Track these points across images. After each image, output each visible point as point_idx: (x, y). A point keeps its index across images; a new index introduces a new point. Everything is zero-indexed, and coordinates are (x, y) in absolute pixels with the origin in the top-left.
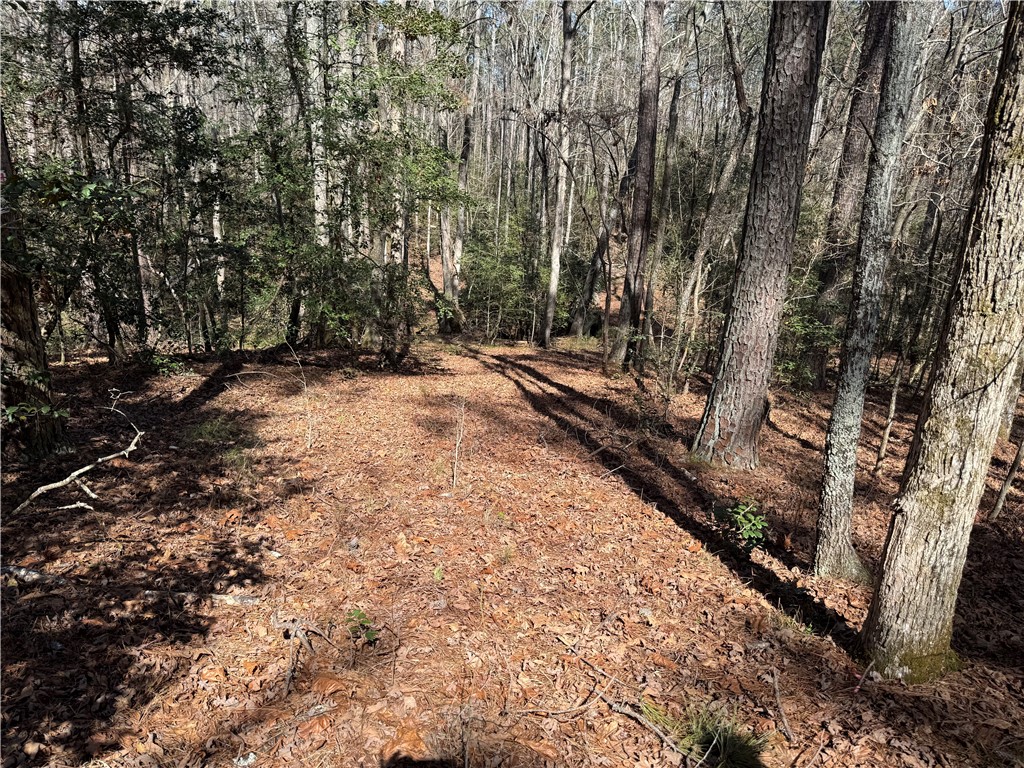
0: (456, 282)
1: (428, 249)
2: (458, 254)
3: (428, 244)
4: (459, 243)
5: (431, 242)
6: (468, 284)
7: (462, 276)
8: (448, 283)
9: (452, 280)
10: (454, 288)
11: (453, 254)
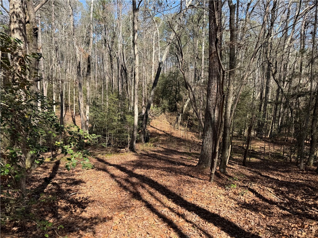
0: (87, 124)
1: (74, 113)
2: (88, 112)
3: (74, 111)
4: (88, 107)
5: (75, 110)
6: (93, 125)
7: (90, 121)
8: (84, 125)
9: (85, 123)
10: (86, 126)
11: (85, 113)
